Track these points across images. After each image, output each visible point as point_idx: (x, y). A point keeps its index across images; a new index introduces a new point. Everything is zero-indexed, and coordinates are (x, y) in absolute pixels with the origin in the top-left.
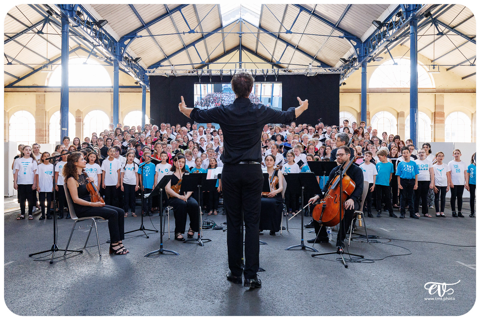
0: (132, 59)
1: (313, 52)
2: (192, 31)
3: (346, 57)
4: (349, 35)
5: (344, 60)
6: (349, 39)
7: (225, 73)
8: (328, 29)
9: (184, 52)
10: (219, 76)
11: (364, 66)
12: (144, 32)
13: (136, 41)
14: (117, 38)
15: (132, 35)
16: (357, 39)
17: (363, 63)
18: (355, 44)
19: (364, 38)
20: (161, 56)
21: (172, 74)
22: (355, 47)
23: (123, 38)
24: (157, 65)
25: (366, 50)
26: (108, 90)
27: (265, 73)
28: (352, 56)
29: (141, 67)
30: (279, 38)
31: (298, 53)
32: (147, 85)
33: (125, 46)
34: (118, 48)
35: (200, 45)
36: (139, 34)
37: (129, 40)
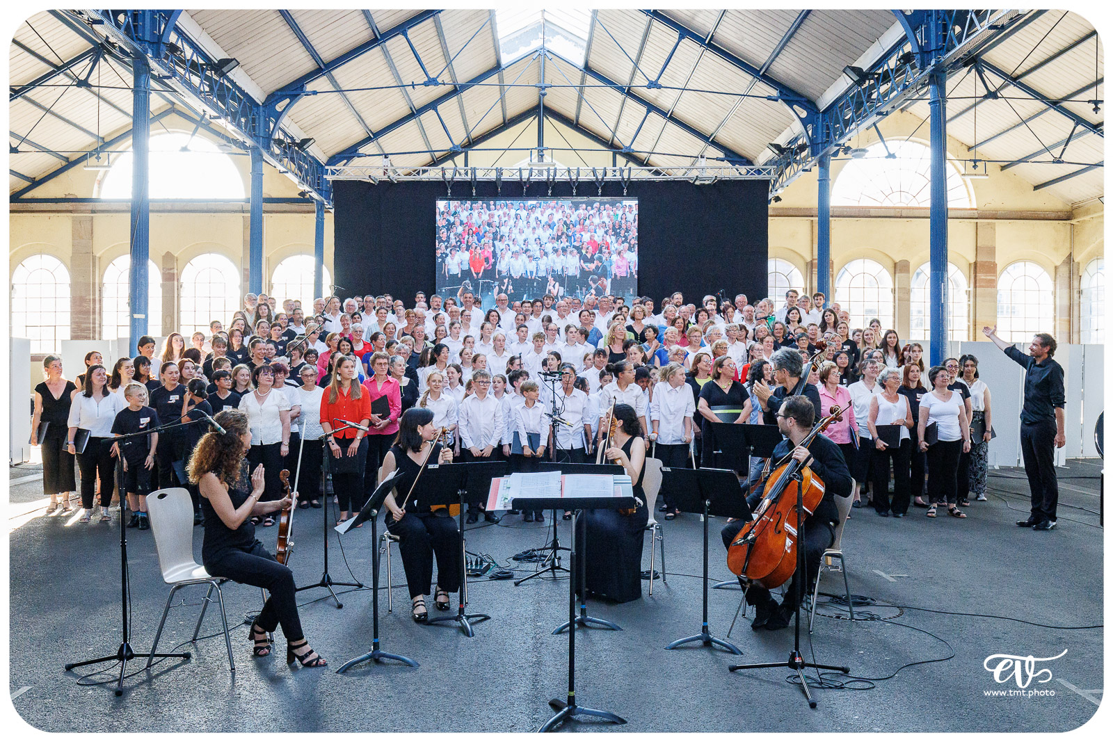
0: (294, 142)
1: (708, 127)
2: (432, 82)
3: (782, 141)
4: (790, 94)
5: (777, 147)
6: (790, 103)
7: (506, 177)
8: (742, 80)
9: (412, 125)
10: (493, 183)
11: (823, 164)
12: (321, 83)
13: (303, 102)
14: (259, 96)
15: (294, 90)
16: (809, 104)
17: (822, 157)
18: (804, 114)
19: (823, 104)
20: (360, 134)
21: (385, 178)
22: (804, 122)
23: (274, 97)
24: (350, 153)
25: (828, 129)
26: (236, 209)
27: (600, 177)
28: (796, 139)
29: (313, 158)
30: (629, 93)
31: (672, 127)
32: (327, 198)
33: (278, 116)
34: (262, 118)
35: (449, 109)
36: (309, 87)
37: (288, 101)
